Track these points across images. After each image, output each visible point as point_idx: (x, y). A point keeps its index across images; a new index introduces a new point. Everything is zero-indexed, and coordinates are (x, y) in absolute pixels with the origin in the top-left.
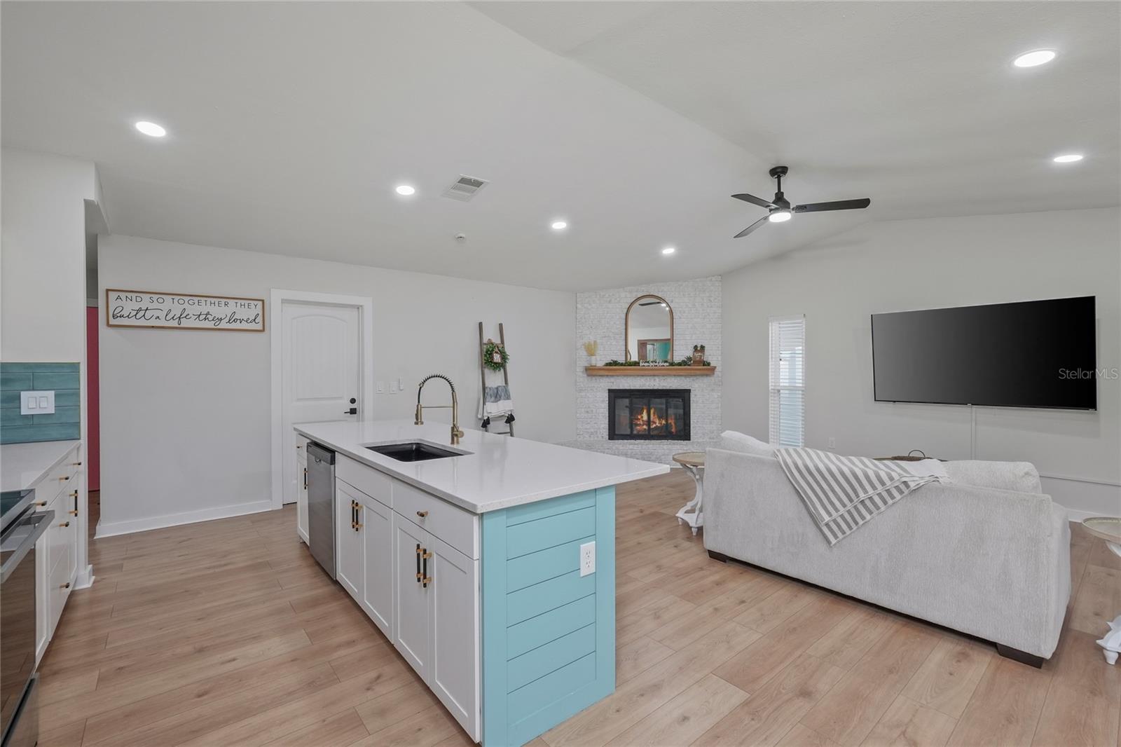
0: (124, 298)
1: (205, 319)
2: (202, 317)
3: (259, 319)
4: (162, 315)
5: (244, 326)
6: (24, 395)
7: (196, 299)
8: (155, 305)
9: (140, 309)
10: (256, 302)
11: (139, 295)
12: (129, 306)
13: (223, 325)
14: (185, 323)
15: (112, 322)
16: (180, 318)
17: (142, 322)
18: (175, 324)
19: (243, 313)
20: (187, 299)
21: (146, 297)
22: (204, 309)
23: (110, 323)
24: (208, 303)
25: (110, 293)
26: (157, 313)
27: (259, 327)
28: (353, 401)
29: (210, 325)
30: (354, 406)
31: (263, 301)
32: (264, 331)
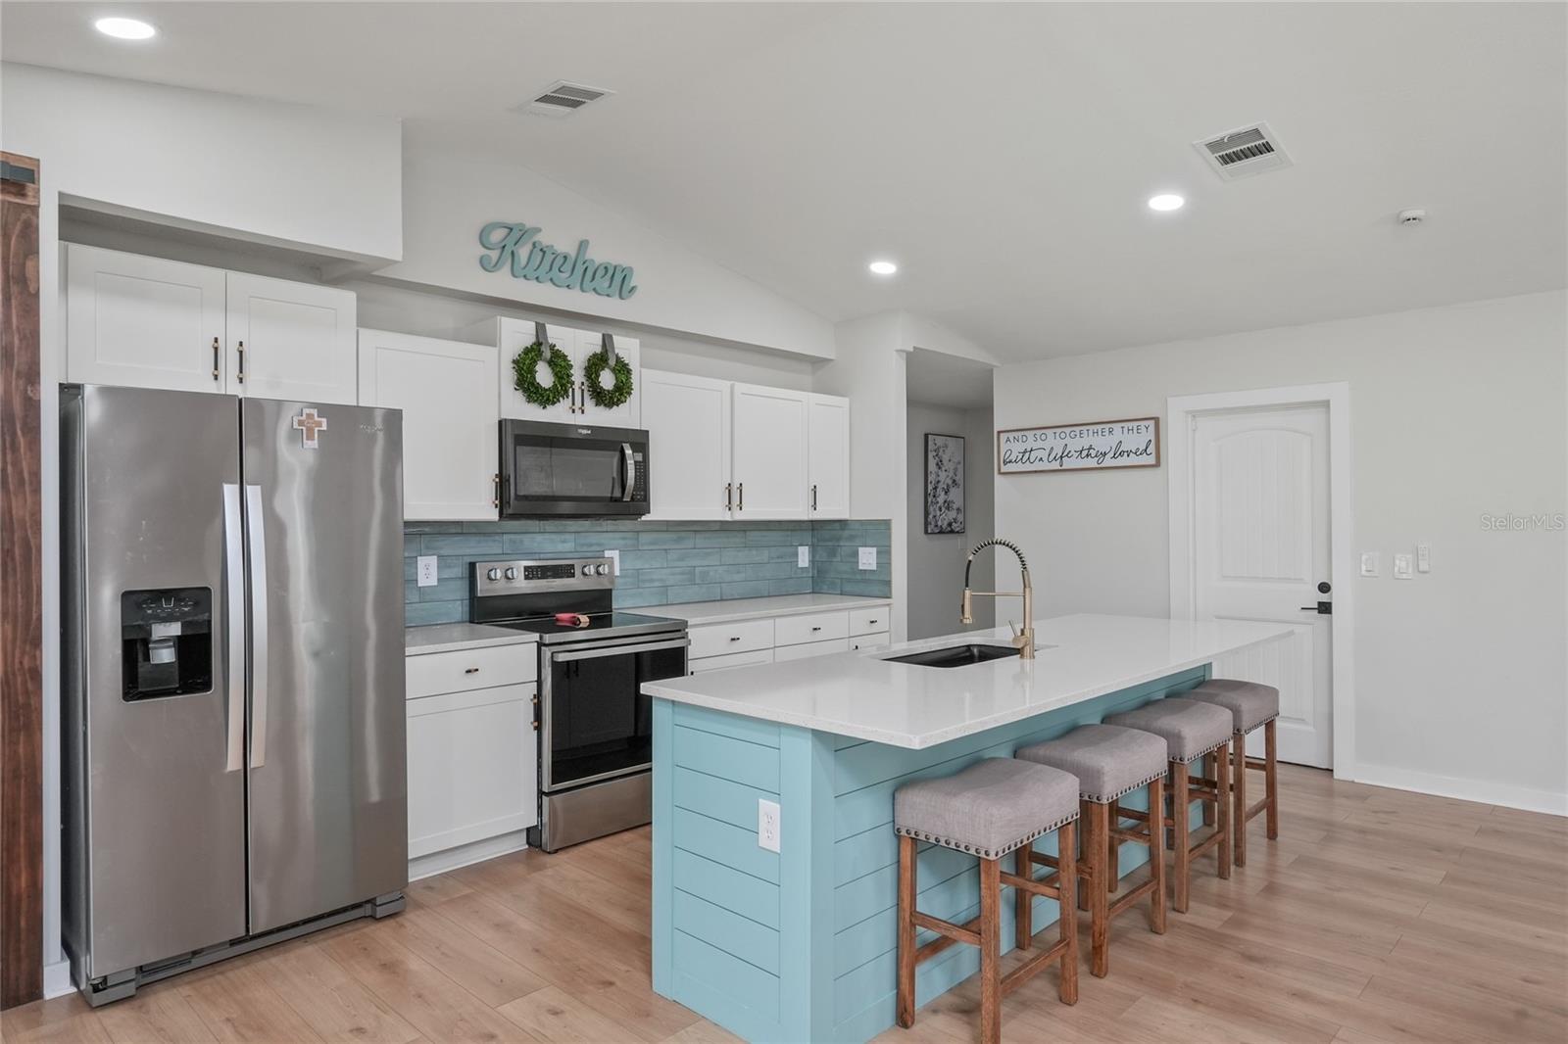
0: (1012, 439)
1: (1087, 456)
2: (1085, 453)
3: (1152, 449)
4: (1044, 454)
5: (1133, 460)
6: (861, 550)
7: (1077, 429)
8: (1040, 444)
9: (1025, 452)
10: (1147, 423)
11: (1023, 433)
12: (1017, 448)
13: (1108, 462)
14: (1068, 463)
15: (1004, 469)
16: (1061, 457)
17: (1028, 467)
18: (1056, 465)
19: (1134, 441)
20: (1068, 430)
21: (1030, 434)
22: (1085, 442)
23: (1002, 471)
24: (1091, 432)
25: (1002, 434)
26: (1039, 454)
27: (1151, 460)
28: (1323, 588)
29: (1092, 463)
30: (1324, 598)
31: (1156, 420)
32: (1157, 464)
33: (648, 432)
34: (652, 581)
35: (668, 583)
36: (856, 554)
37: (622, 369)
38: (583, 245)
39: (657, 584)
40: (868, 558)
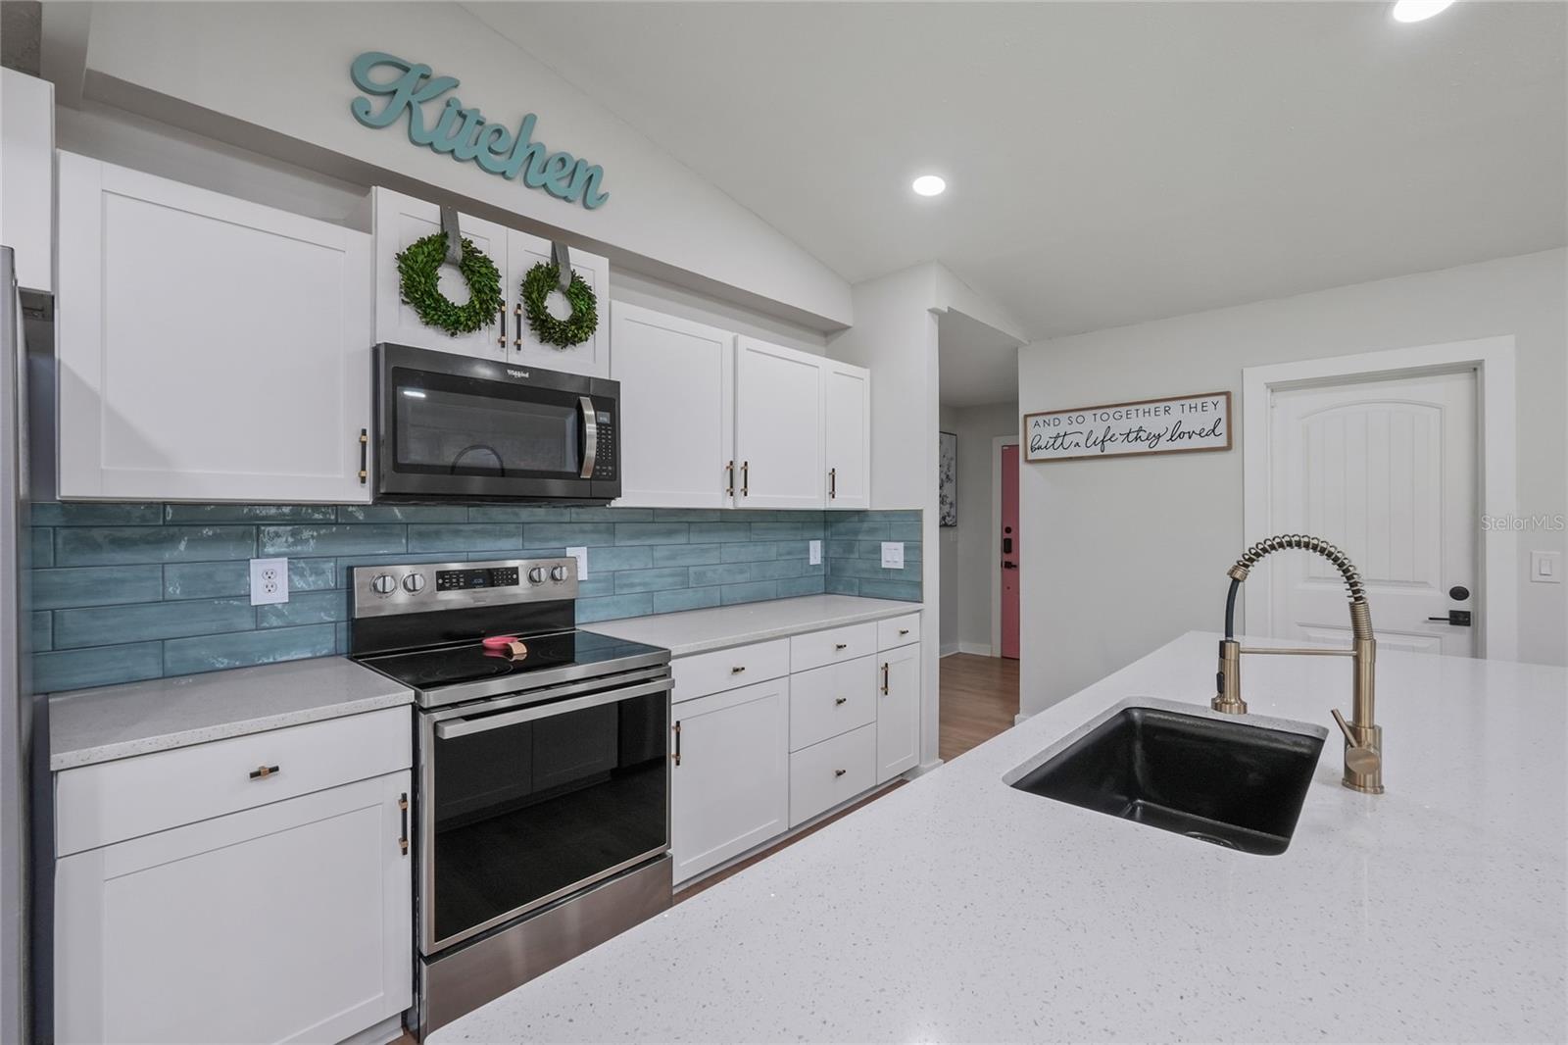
0: (1041, 425)
1: (1136, 439)
2: (1132, 436)
3: (1222, 428)
4: (1081, 439)
5: (1196, 442)
7: (1124, 410)
8: (1076, 427)
9: (1058, 436)
10: (1215, 399)
11: (1056, 416)
12: (1047, 433)
13: (1163, 445)
14: (1110, 448)
15: (1031, 456)
16: (1103, 441)
17: (1061, 453)
18: (1096, 451)
19: (1196, 420)
20: (1111, 411)
21: (1064, 417)
22: (1134, 423)
23: (1029, 458)
24: (1141, 413)
25: (1029, 419)
26: (1075, 438)
27: (1222, 442)
28: (1459, 593)
29: (1143, 447)
30: (1462, 606)
31: (1227, 394)
32: (1228, 448)
33: (619, 383)
34: (632, 585)
35: (655, 588)
36: (878, 550)
37: (580, 294)
38: (528, 122)
39: (638, 589)
40: (892, 555)
